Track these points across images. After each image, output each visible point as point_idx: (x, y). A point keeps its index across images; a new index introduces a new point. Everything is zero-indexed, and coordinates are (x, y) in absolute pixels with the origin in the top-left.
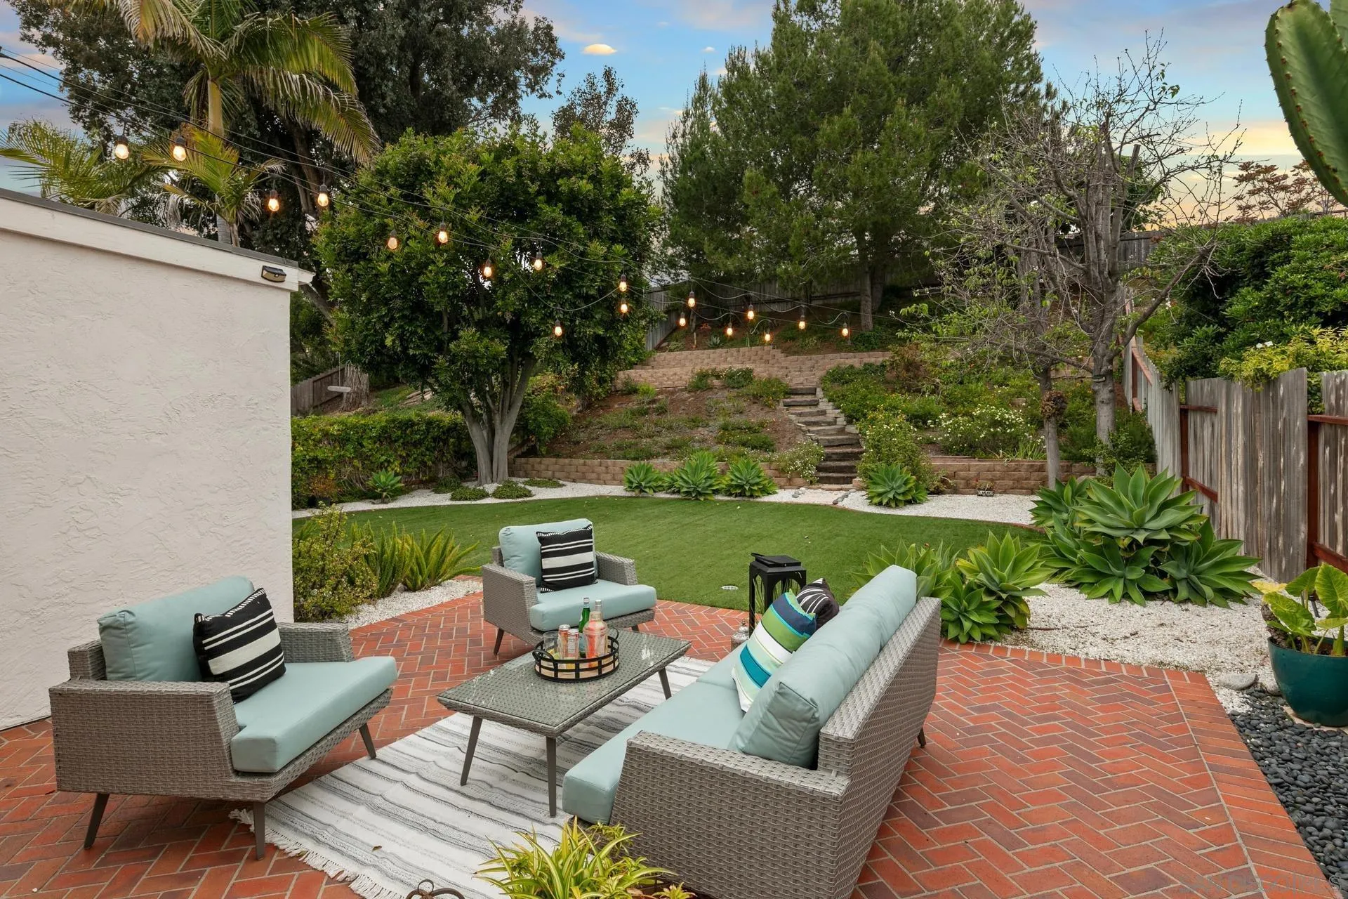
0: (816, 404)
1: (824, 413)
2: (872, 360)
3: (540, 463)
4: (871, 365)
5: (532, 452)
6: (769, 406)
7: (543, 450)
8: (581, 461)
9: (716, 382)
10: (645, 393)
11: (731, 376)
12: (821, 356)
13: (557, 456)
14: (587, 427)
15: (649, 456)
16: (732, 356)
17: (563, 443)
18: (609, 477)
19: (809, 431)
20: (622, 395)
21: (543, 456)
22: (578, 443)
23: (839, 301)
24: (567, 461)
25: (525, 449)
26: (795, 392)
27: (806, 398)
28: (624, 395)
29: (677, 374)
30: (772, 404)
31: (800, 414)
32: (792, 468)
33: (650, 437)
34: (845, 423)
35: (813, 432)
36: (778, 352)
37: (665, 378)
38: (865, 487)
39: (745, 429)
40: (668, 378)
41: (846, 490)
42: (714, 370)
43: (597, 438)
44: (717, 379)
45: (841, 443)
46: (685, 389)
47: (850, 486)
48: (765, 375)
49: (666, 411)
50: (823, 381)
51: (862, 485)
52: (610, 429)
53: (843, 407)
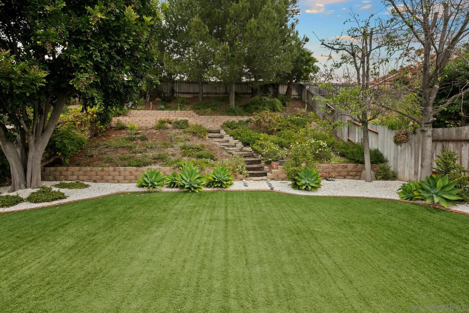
0: (222, 137)
1: (228, 141)
2: (242, 119)
3: (67, 170)
4: (242, 121)
5: (58, 163)
6: (202, 138)
7: (67, 161)
9: (169, 125)
10: (132, 129)
11: (178, 123)
12: (216, 117)
13: (78, 165)
14: (96, 147)
15: (146, 164)
16: (172, 114)
17: (81, 156)
18: (121, 178)
19: (229, 150)
21: (68, 166)
22: (92, 156)
23: (213, 96)
24: (88, 168)
25: (52, 160)
26: (210, 132)
27: (217, 134)
28: (117, 130)
29: (146, 120)
30: (203, 137)
31: (218, 141)
32: (238, 169)
33: (141, 153)
34: (243, 146)
35: (231, 150)
36: (194, 114)
37: (141, 122)
38: (274, 178)
39: (195, 149)
40: (142, 123)
41: (265, 180)
42: (168, 119)
43: (105, 154)
44: (170, 124)
45: (245, 156)
46: (153, 128)
47: (264, 178)
48: (194, 123)
49: (146, 139)
50: (222, 127)
51: (272, 177)
52: (113, 148)
53: (240, 139)
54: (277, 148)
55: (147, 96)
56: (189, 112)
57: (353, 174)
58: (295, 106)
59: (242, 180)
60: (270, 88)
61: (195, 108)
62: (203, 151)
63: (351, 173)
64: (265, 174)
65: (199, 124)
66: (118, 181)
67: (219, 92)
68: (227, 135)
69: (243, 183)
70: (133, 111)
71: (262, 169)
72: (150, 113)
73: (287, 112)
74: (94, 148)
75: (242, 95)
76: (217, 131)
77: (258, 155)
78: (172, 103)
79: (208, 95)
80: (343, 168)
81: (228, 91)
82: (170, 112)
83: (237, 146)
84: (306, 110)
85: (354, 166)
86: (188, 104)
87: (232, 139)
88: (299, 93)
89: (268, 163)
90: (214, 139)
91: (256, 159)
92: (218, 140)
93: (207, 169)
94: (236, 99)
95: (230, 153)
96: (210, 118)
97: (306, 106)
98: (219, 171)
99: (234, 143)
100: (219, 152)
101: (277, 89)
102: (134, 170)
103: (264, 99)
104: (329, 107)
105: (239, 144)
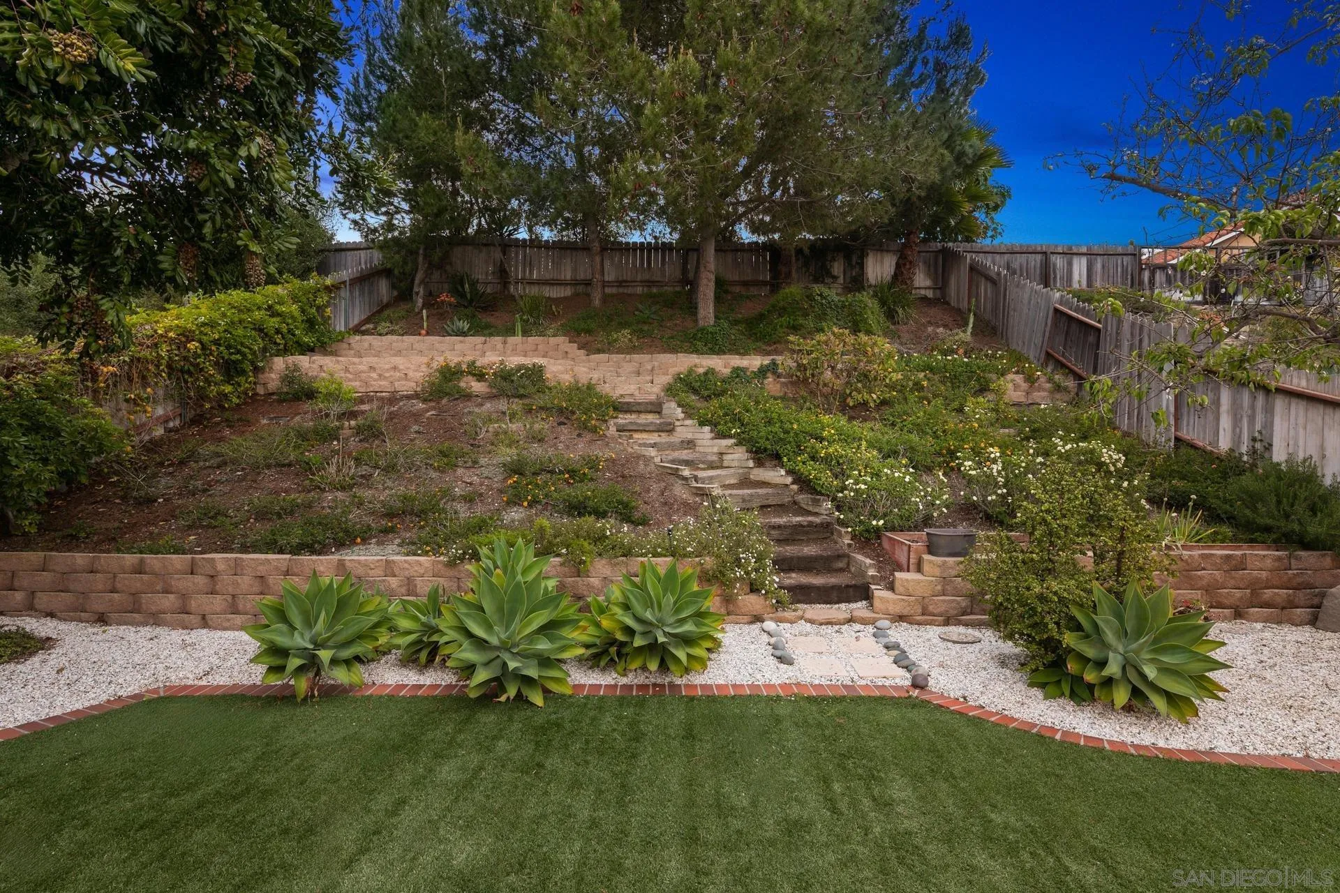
0: (668, 428)
1: (690, 444)
6: (594, 430)
7: (29, 523)
8: (130, 559)
9: (477, 387)
10: (333, 396)
11: (507, 376)
14: (182, 463)
15: (346, 538)
16: (493, 348)
19: (696, 479)
20: (280, 401)
22: (151, 500)
23: (639, 290)
26: (625, 409)
27: (651, 418)
28: (284, 401)
29: (395, 368)
30: (595, 427)
31: (653, 446)
32: (740, 573)
33: (343, 489)
34: (751, 464)
35: (703, 480)
36: (573, 348)
37: (374, 375)
38: (905, 612)
39: (561, 472)
40: (380, 375)
41: (864, 622)
42: (472, 364)
43: (205, 491)
44: (477, 380)
45: (766, 502)
46: (416, 396)
47: (859, 608)
48: (567, 379)
49: (378, 435)
50: (670, 390)
51: (897, 609)
52: (243, 469)
53: (739, 434)
54: (901, 473)
55: (416, 289)
56: (553, 340)
57: (1278, 600)
58: (929, 322)
59: (758, 619)
60: (836, 265)
61: (576, 330)
62: (592, 485)
63: (1268, 594)
64: (862, 592)
65: (584, 380)
66: (204, 617)
67: (658, 279)
68: (689, 422)
69: (765, 638)
70: (357, 338)
71: (841, 565)
72: (416, 346)
73: (904, 340)
74: (171, 469)
75: (737, 289)
76: (650, 407)
77: (816, 503)
78: (497, 314)
79: (621, 290)
80: (1226, 567)
81: (691, 275)
82: (485, 343)
83: (725, 464)
84: (969, 333)
85: (1279, 559)
86: (553, 317)
87: (710, 435)
88: (935, 281)
89: (869, 539)
90: (636, 436)
91: (810, 518)
92: (654, 438)
93: (600, 568)
94: (718, 299)
95: (703, 494)
96: (629, 363)
97: (972, 320)
98: (654, 588)
99: (715, 450)
100: (655, 487)
101: (862, 266)
102: (277, 568)
103: (821, 295)
104: (1070, 318)
105: (736, 456)
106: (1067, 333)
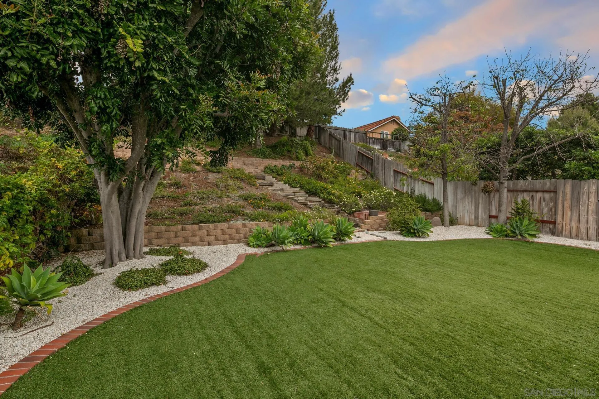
4: (285, 166)
6: (253, 185)
9: (198, 168)
26: (256, 178)
34: (307, 195)
44: (197, 166)
47: (358, 229)
51: (367, 228)
53: (300, 187)
58: (321, 151)
64: (357, 225)
66: (208, 242)
76: (261, 177)
77: (333, 206)
84: (334, 156)
87: (289, 187)
89: (350, 214)
90: (266, 187)
97: (333, 152)
99: (292, 191)
100: (289, 202)
104: (363, 155)
105: (301, 193)
106: (362, 159)
